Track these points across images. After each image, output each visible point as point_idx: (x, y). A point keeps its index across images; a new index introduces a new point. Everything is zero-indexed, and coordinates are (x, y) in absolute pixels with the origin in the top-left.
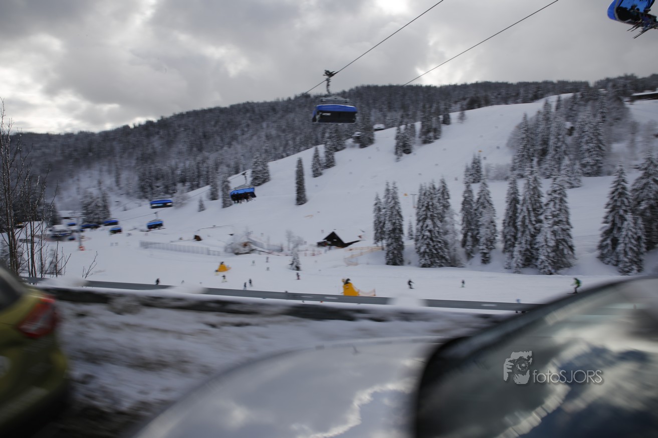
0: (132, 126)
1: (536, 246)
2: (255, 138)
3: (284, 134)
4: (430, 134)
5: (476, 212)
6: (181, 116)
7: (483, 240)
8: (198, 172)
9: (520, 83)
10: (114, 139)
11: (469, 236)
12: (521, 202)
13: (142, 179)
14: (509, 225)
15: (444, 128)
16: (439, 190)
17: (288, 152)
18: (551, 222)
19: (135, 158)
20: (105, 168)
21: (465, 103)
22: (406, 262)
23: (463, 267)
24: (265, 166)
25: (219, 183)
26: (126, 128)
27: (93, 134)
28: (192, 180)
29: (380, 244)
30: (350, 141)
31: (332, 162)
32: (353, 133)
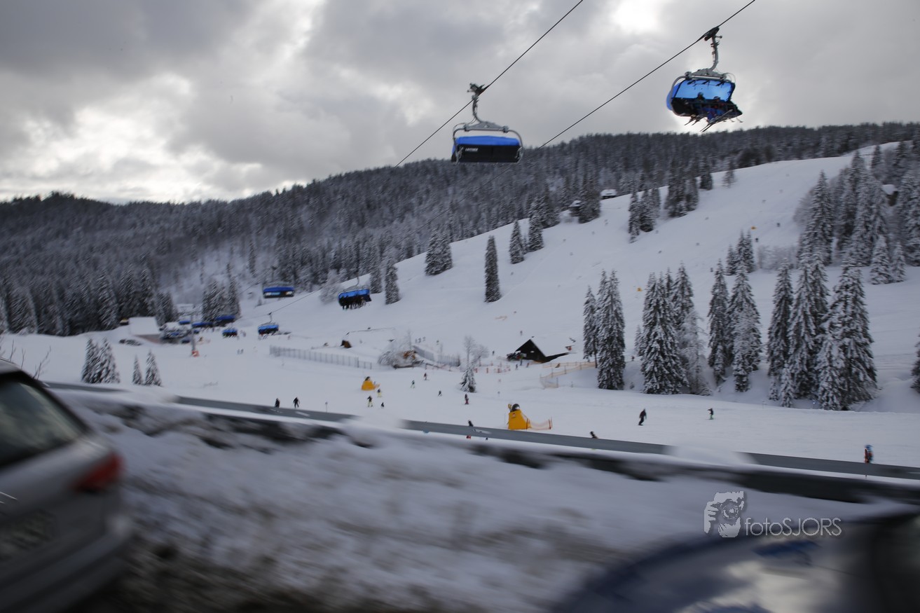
0: (274, 193)
1: (816, 368)
2: (436, 208)
3: (475, 204)
4: (681, 204)
5: (731, 316)
6: (339, 179)
7: (738, 356)
8: (358, 255)
9: (824, 127)
10: (251, 210)
11: (719, 351)
12: (794, 303)
13: (283, 264)
14: (776, 336)
15: (703, 194)
16: (677, 283)
17: (480, 229)
18: (839, 332)
19: (276, 235)
20: (237, 249)
21: (736, 158)
22: (627, 386)
23: (709, 395)
24: (445, 247)
25: (383, 270)
26: (267, 195)
27: (225, 204)
28: (348, 266)
29: (592, 359)
30: (566, 213)
31: (538, 243)
32: (571, 202)
